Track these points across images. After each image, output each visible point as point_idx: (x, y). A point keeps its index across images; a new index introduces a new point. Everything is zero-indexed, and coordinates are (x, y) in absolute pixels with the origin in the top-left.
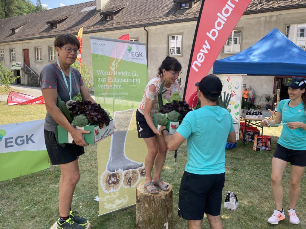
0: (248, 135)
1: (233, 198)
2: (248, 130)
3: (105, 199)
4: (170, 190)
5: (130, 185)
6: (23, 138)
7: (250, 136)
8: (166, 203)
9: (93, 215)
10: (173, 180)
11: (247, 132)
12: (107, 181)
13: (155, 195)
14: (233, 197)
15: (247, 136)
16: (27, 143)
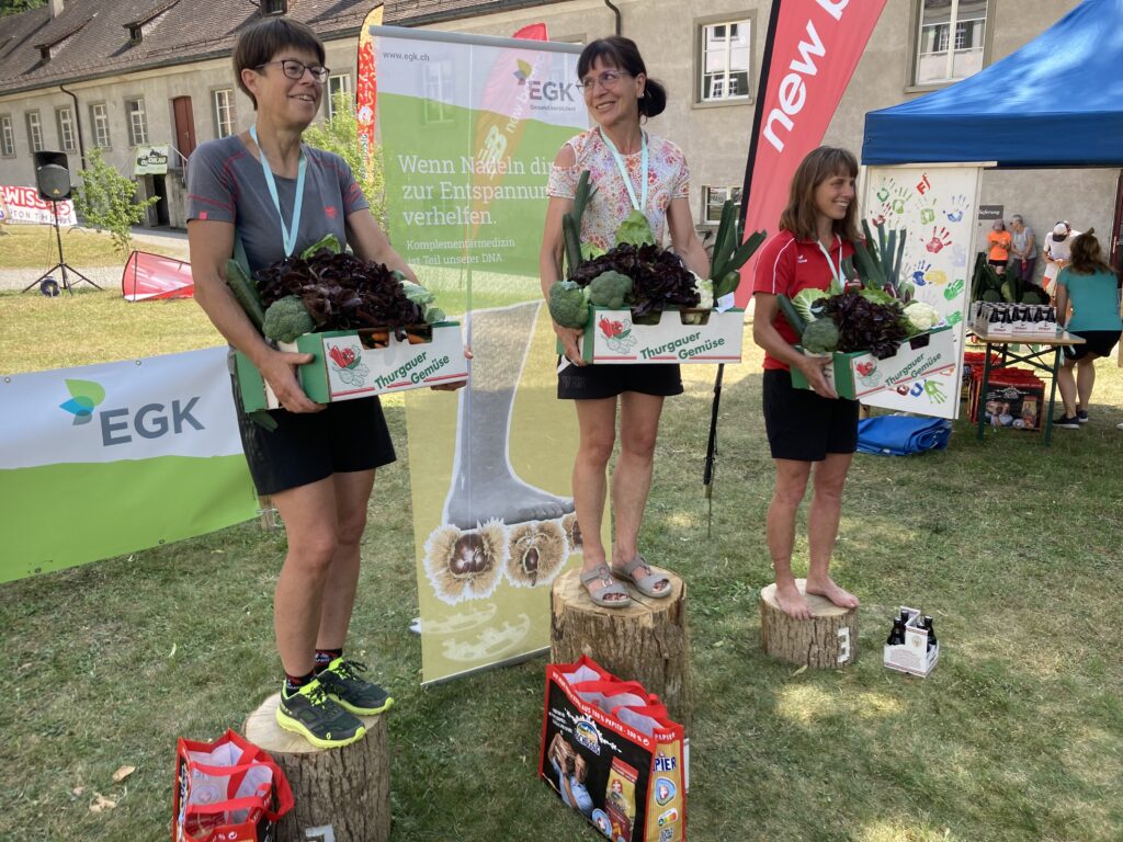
0: (996, 400)
1: (919, 632)
2: (998, 383)
3: (446, 628)
4: (675, 597)
5: (533, 577)
6: (160, 410)
7: (1007, 405)
8: (658, 642)
9: (403, 681)
10: (697, 564)
11: (992, 388)
12: (449, 562)
13: (619, 613)
14: (919, 627)
15: (994, 405)
16: (178, 429)
